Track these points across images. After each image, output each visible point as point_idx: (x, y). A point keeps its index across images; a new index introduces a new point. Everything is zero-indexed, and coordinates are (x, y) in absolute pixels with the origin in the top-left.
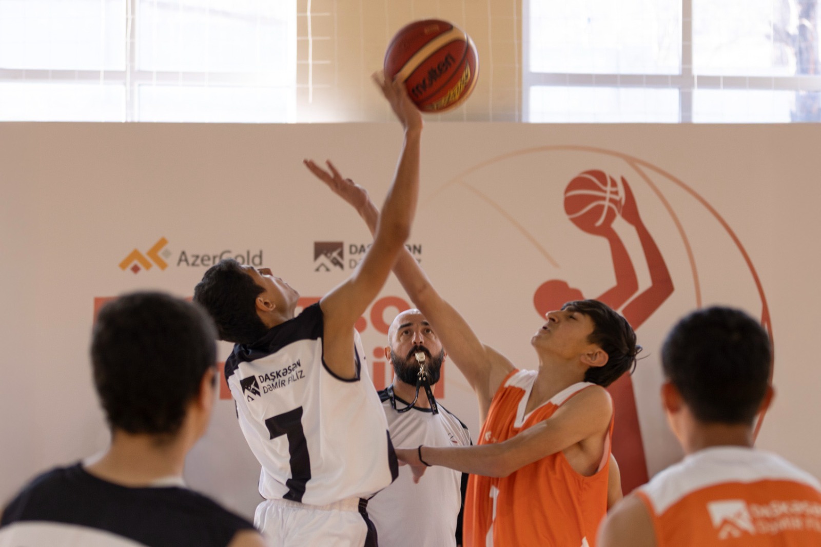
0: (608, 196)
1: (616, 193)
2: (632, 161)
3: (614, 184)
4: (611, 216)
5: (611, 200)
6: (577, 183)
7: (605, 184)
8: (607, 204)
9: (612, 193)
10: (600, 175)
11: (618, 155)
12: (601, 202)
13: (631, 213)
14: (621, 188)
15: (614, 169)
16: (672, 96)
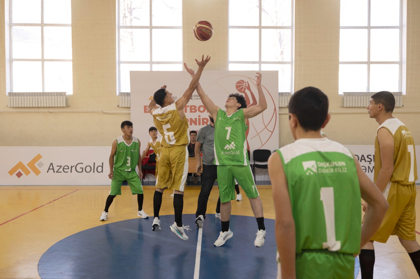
0: (244, 85)
1: (246, 84)
2: (249, 78)
3: (246, 83)
4: (245, 89)
5: (245, 86)
6: (238, 83)
7: (244, 83)
8: (244, 87)
9: (245, 84)
10: (243, 81)
11: (246, 77)
12: (243, 86)
13: (249, 88)
14: (247, 84)
15: (246, 80)
16: (257, 65)
